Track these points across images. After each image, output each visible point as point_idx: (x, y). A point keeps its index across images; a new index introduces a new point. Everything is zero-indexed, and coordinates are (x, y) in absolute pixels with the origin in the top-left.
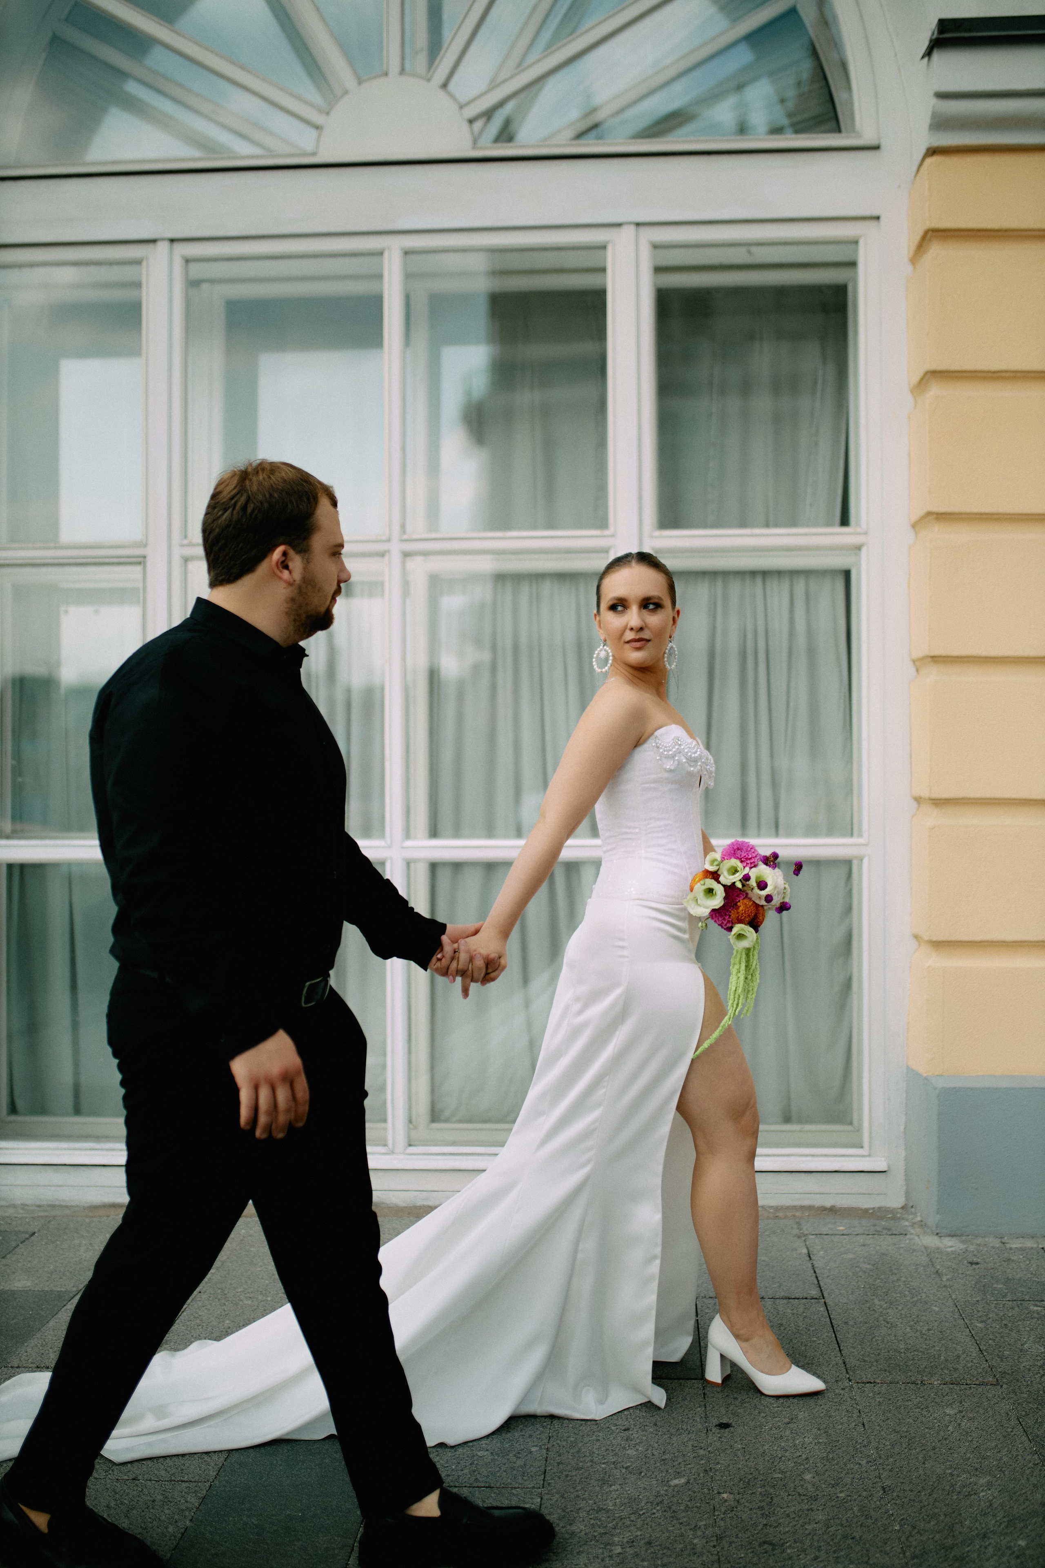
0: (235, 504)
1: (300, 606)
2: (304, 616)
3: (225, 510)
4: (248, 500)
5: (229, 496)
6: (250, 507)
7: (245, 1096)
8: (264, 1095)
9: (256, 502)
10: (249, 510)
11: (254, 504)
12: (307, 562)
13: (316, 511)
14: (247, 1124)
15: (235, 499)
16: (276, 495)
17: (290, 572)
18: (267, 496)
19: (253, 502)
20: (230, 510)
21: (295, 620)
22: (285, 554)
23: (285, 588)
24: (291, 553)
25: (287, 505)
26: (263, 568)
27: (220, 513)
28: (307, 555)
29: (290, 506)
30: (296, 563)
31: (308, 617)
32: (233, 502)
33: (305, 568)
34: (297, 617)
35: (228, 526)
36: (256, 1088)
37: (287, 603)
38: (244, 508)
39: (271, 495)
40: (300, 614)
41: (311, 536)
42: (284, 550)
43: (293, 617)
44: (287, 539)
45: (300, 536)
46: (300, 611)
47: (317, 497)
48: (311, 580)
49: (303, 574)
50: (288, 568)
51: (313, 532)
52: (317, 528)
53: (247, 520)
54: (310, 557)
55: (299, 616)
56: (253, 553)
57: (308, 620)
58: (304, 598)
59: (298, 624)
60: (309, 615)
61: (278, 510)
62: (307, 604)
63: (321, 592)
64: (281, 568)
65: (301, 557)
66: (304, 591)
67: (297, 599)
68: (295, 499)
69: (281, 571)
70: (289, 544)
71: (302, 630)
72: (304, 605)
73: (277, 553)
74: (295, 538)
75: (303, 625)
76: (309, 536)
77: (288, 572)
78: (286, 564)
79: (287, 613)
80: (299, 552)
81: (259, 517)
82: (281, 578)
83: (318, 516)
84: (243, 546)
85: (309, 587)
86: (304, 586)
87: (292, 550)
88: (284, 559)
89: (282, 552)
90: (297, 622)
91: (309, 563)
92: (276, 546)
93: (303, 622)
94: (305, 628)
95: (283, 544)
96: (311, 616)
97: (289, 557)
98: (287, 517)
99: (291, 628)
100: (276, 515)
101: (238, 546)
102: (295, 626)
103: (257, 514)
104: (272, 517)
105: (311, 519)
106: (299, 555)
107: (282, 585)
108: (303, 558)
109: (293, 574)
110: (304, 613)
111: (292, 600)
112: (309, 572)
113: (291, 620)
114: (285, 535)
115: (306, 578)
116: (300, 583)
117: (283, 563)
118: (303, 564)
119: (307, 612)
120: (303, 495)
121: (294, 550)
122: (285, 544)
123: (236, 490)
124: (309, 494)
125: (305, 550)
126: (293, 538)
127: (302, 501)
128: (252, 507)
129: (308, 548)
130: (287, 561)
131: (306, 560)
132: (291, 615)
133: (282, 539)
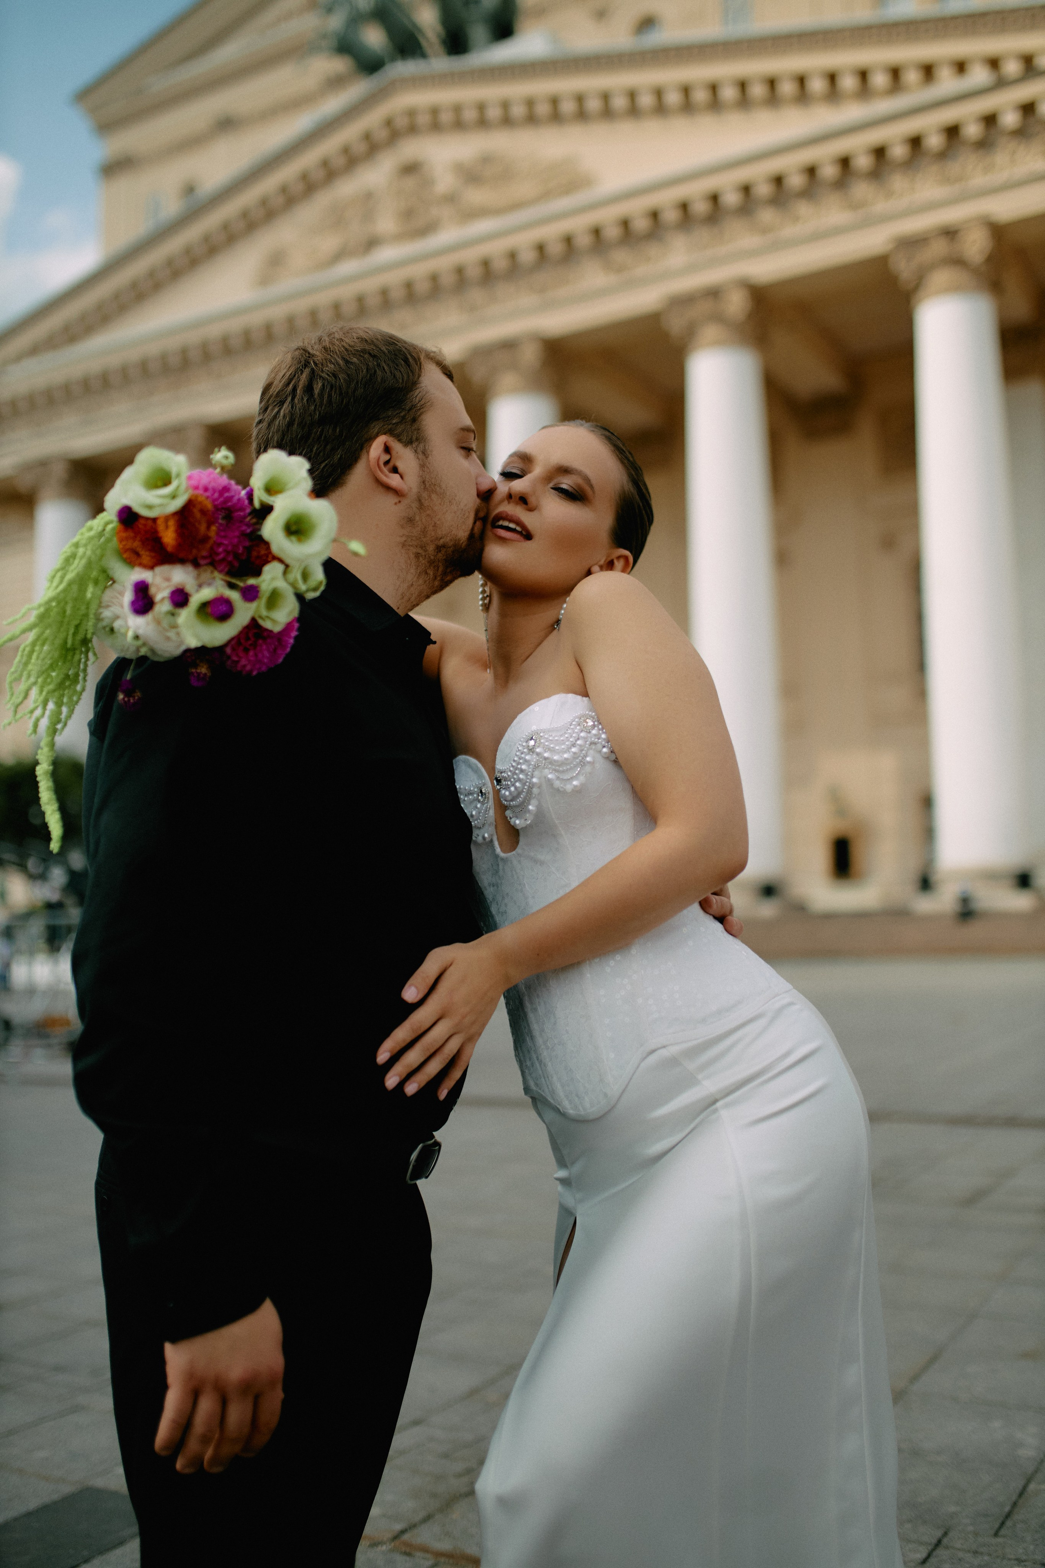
0: (294, 389)
1: (424, 532)
2: (431, 548)
3: (282, 403)
4: (313, 375)
5: (281, 384)
6: (317, 387)
7: (173, 1401)
8: (206, 1406)
9: (324, 375)
10: (317, 390)
11: (324, 379)
12: (424, 455)
13: (422, 379)
14: (165, 1447)
16: (355, 360)
17: (402, 477)
18: (341, 362)
19: (321, 377)
20: (289, 399)
21: (417, 555)
22: (387, 449)
24: (396, 446)
25: (375, 371)
27: (276, 410)
28: (422, 446)
29: (379, 373)
30: (406, 458)
31: (439, 548)
33: (422, 466)
34: (420, 551)
35: (290, 424)
36: (194, 1394)
37: (402, 527)
38: (309, 388)
39: (347, 362)
40: (426, 545)
41: (424, 417)
42: (385, 444)
43: (415, 550)
44: (386, 426)
45: (404, 418)
46: (424, 540)
47: (419, 359)
48: (435, 485)
49: (421, 476)
50: (395, 470)
51: (424, 409)
52: (429, 404)
53: (316, 405)
54: (427, 448)
55: (424, 548)
56: (337, 457)
57: (440, 555)
58: (428, 515)
59: (424, 561)
60: (440, 545)
61: (362, 380)
62: (435, 525)
63: (455, 504)
64: (385, 470)
65: (414, 451)
66: (426, 503)
67: (417, 518)
68: (385, 362)
69: (386, 476)
70: (390, 432)
71: (432, 574)
72: (431, 528)
73: (376, 449)
74: (397, 424)
75: (431, 563)
76: (420, 416)
77: (397, 476)
78: (391, 464)
79: (403, 545)
80: (408, 443)
81: (333, 400)
82: (388, 488)
83: (426, 386)
84: (319, 449)
85: (434, 496)
86: (425, 495)
87: (396, 441)
88: (387, 457)
89: (382, 447)
90: (421, 558)
91: (427, 458)
92: (372, 439)
93: (432, 557)
94: (436, 568)
95: (382, 435)
96: (444, 546)
97: (394, 453)
98: (378, 390)
99: (412, 571)
100: (360, 391)
101: (311, 451)
102: (418, 566)
103: (330, 396)
104: (354, 395)
105: (418, 391)
106: (408, 447)
107: (391, 499)
108: (416, 451)
109: (405, 478)
110: (432, 541)
111: (410, 520)
112: (430, 471)
113: (412, 556)
114: (381, 419)
115: (426, 483)
116: (419, 492)
117: (387, 463)
118: (418, 460)
119: (437, 539)
120: (397, 356)
121: (399, 440)
122: (385, 434)
123: (292, 369)
124: (406, 354)
125: (417, 439)
126: (394, 424)
127: (397, 366)
128: (320, 385)
129: (422, 435)
130: (392, 459)
131: (420, 453)
132: (412, 548)
133: (376, 427)
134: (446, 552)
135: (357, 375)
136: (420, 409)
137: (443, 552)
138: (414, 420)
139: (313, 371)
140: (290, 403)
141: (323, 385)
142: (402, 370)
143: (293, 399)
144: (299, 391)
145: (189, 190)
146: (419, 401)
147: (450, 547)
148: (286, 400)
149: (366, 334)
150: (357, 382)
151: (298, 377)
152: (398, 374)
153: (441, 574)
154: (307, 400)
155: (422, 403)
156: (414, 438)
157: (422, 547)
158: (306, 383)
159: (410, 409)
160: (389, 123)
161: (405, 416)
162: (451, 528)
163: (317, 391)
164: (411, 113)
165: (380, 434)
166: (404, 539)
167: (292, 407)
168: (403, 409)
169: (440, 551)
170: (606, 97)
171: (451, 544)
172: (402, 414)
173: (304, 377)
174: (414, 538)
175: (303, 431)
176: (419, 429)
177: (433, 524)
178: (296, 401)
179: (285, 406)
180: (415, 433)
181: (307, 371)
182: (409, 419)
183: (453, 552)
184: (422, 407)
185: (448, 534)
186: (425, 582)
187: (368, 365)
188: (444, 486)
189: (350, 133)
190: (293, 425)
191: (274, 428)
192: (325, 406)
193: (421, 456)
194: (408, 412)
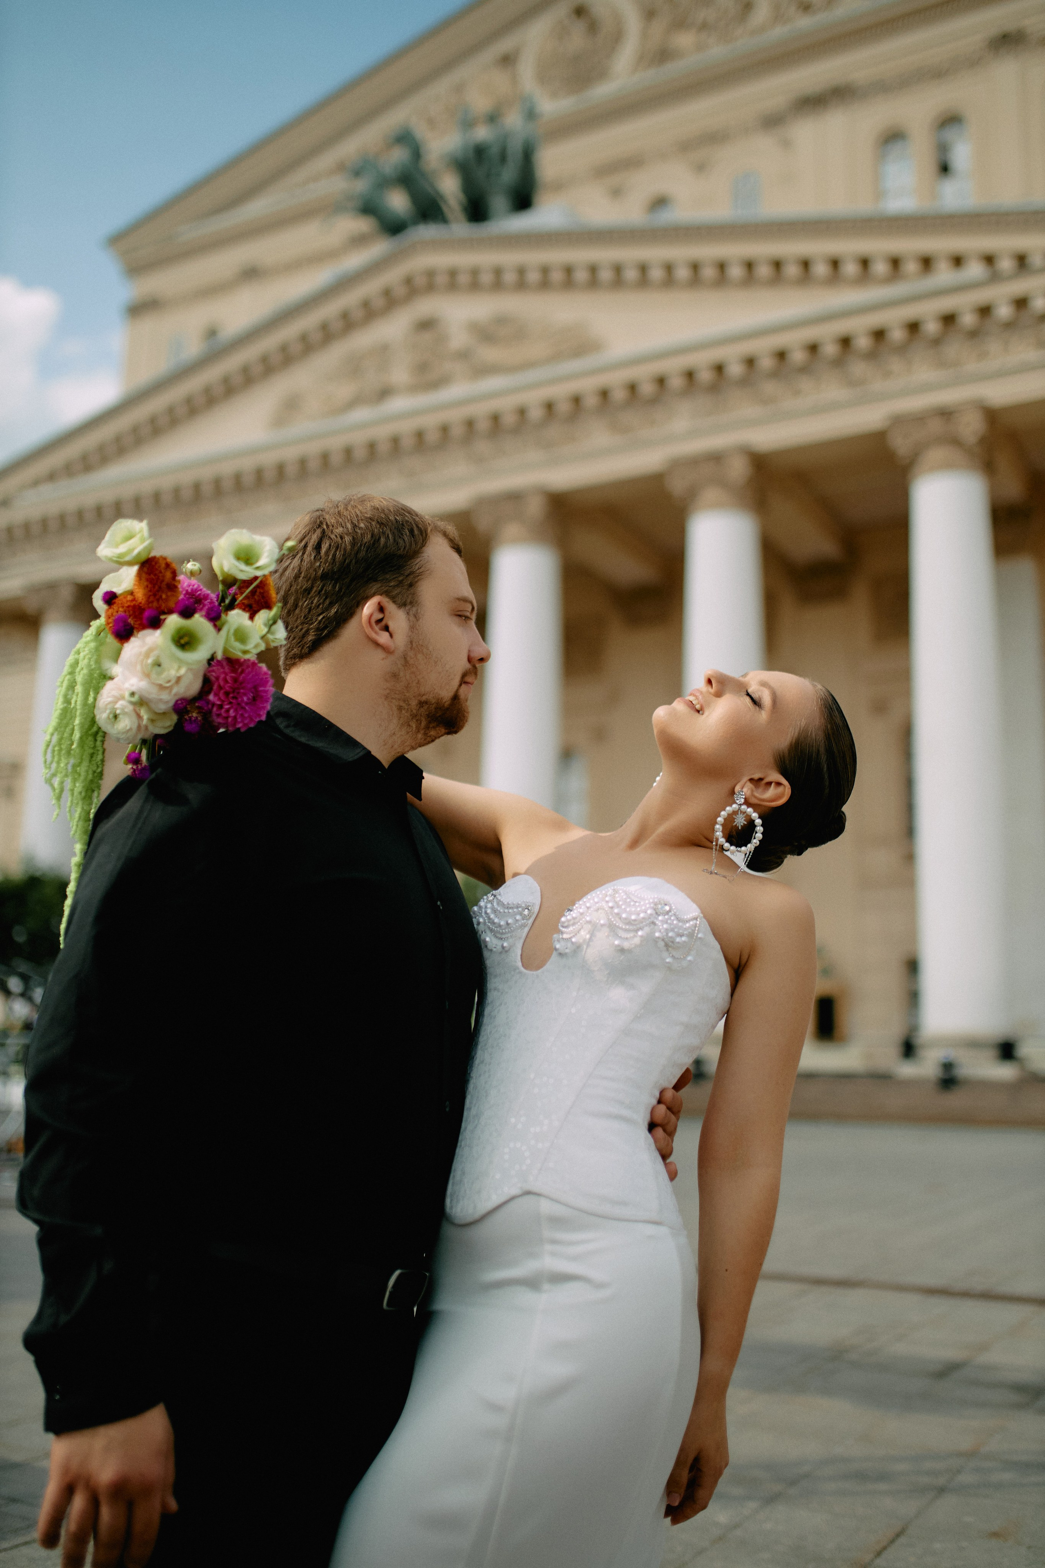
0: (305, 546)
1: (407, 687)
2: (414, 703)
3: (294, 557)
4: (323, 536)
6: (325, 546)
9: (333, 536)
11: (332, 539)
12: (416, 618)
13: (425, 549)
15: (306, 539)
17: (391, 636)
18: (350, 526)
19: (329, 537)
20: (300, 554)
21: (400, 708)
22: (381, 609)
23: (383, 659)
24: (390, 607)
25: (380, 538)
26: (351, 631)
27: (288, 563)
28: (414, 609)
29: (383, 540)
30: (398, 619)
31: (421, 704)
32: (303, 543)
33: (412, 628)
34: (402, 704)
35: (297, 577)
37: (386, 681)
38: (318, 547)
39: (355, 526)
40: (409, 700)
41: (419, 583)
42: (379, 603)
43: (397, 703)
44: (383, 587)
45: (401, 582)
46: (407, 695)
47: (426, 531)
48: (422, 645)
49: (410, 637)
50: (386, 628)
51: (422, 577)
52: (428, 572)
53: (321, 562)
54: (419, 611)
55: (407, 702)
56: (333, 611)
57: (422, 709)
58: (413, 673)
59: (406, 714)
60: (422, 701)
61: (365, 545)
62: (418, 682)
63: (440, 665)
64: (377, 628)
65: (406, 613)
66: (411, 662)
67: (402, 674)
68: (391, 530)
69: (376, 633)
70: (387, 594)
71: (414, 726)
72: (414, 684)
73: (368, 608)
74: (394, 586)
75: (414, 716)
76: (417, 582)
77: (387, 634)
78: (383, 623)
79: (387, 697)
80: (402, 605)
81: (337, 560)
82: (377, 644)
83: (428, 556)
84: (319, 601)
85: (420, 656)
86: (411, 654)
87: (391, 602)
88: (380, 616)
89: (375, 606)
90: (403, 712)
91: (417, 620)
92: (367, 598)
93: (414, 711)
94: (419, 722)
95: (378, 595)
96: (426, 702)
97: (387, 613)
98: (379, 555)
99: (395, 721)
100: (362, 554)
101: (312, 603)
102: (400, 718)
103: (334, 555)
104: (356, 557)
105: (418, 560)
106: (402, 609)
107: (380, 654)
108: (408, 613)
109: (395, 636)
110: (414, 697)
111: (395, 676)
112: (419, 633)
113: (395, 708)
114: (379, 581)
115: (414, 643)
116: (405, 651)
117: (379, 621)
118: (408, 622)
119: (419, 695)
120: (404, 526)
121: (394, 602)
122: (381, 595)
123: (307, 528)
124: (412, 525)
125: (411, 603)
126: (391, 587)
127: (402, 534)
128: (327, 545)
129: (416, 599)
130: (385, 617)
131: (412, 615)
132: (394, 701)
133: (375, 587)
134: (428, 708)
135: (362, 539)
136: (418, 576)
137: (426, 707)
138: (411, 585)
139: (324, 532)
140: (300, 557)
141: (330, 545)
142: (406, 539)
143: (303, 554)
144: (309, 549)
145: (212, 333)
146: (419, 569)
147: (432, 704)
148: (297, 555)
149: (380, 503)
150: (361, 545)
151: (311, 535)
152: (401, 541)
153: (424, 728)
154: (315, 557)
155: (421, 570)
156: (409, 601)
157: (404, 701)
158: (317, 542)
159: (409, 575)
160: (408, 281)
161: (403, 580)
162: (435, 687)
163: (323, 550)
164: (431, 274)
165: (376, 594)
166: (388, 691)
167: (301, 561)
168: (402, 574)
169: (422, 707)
170: (618, 269)
171: (433, 701)
172: (401, 579)
173: (315, 538)
174: (397, 692)
175: (307, 584)
176: (414, 594)
177: (416, 681)
178: (305, 556)
179: (296, 559)
180: (410, 597)
181: (319, 531)
182: (406, 583)
183: (436, 708)
184: (420, 574)
185: (431, 692)
186: (408, 733)
187: (373, 531)
188: (431, 648)
189: (371, 288)
190: (299, 577)
191: (284, 579)
192: (329, 563)
193: (412, 618)
194: (406, 578)
